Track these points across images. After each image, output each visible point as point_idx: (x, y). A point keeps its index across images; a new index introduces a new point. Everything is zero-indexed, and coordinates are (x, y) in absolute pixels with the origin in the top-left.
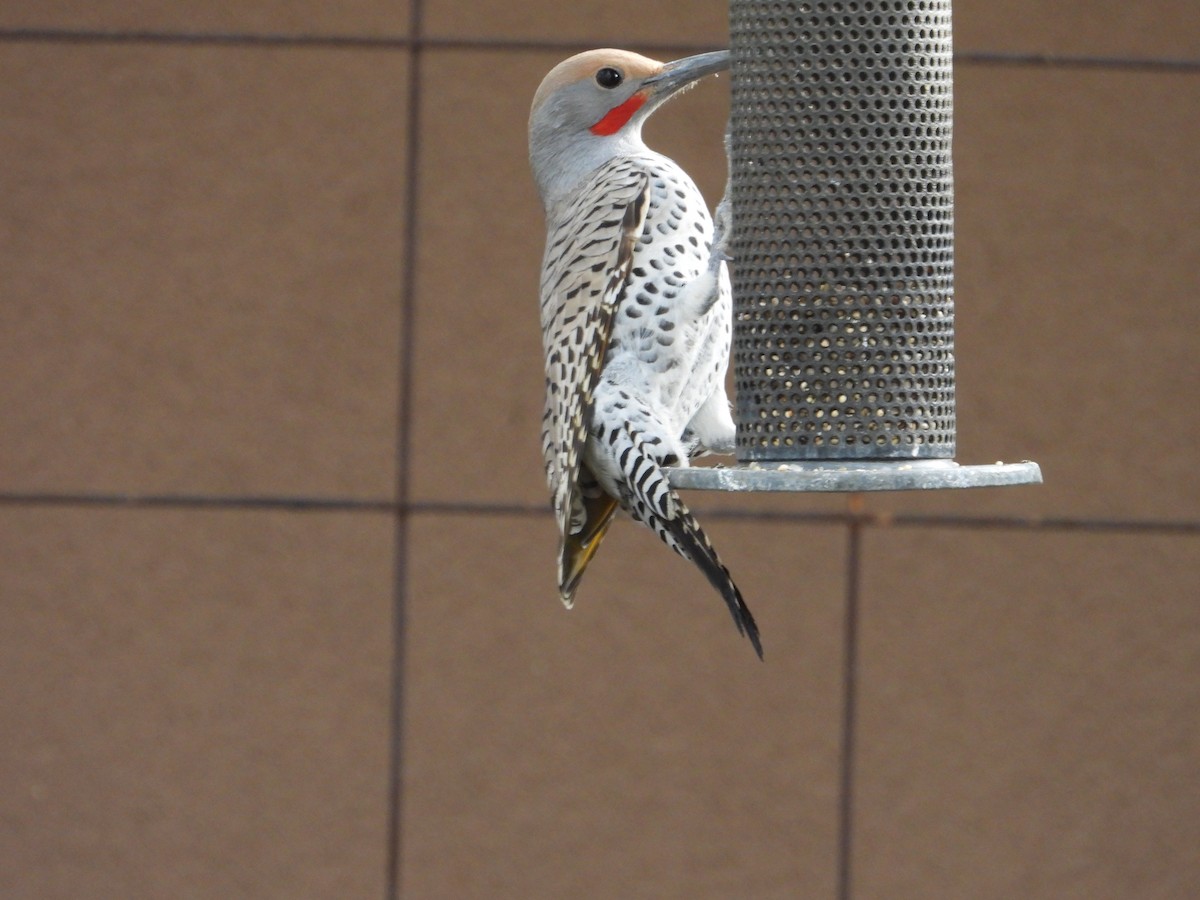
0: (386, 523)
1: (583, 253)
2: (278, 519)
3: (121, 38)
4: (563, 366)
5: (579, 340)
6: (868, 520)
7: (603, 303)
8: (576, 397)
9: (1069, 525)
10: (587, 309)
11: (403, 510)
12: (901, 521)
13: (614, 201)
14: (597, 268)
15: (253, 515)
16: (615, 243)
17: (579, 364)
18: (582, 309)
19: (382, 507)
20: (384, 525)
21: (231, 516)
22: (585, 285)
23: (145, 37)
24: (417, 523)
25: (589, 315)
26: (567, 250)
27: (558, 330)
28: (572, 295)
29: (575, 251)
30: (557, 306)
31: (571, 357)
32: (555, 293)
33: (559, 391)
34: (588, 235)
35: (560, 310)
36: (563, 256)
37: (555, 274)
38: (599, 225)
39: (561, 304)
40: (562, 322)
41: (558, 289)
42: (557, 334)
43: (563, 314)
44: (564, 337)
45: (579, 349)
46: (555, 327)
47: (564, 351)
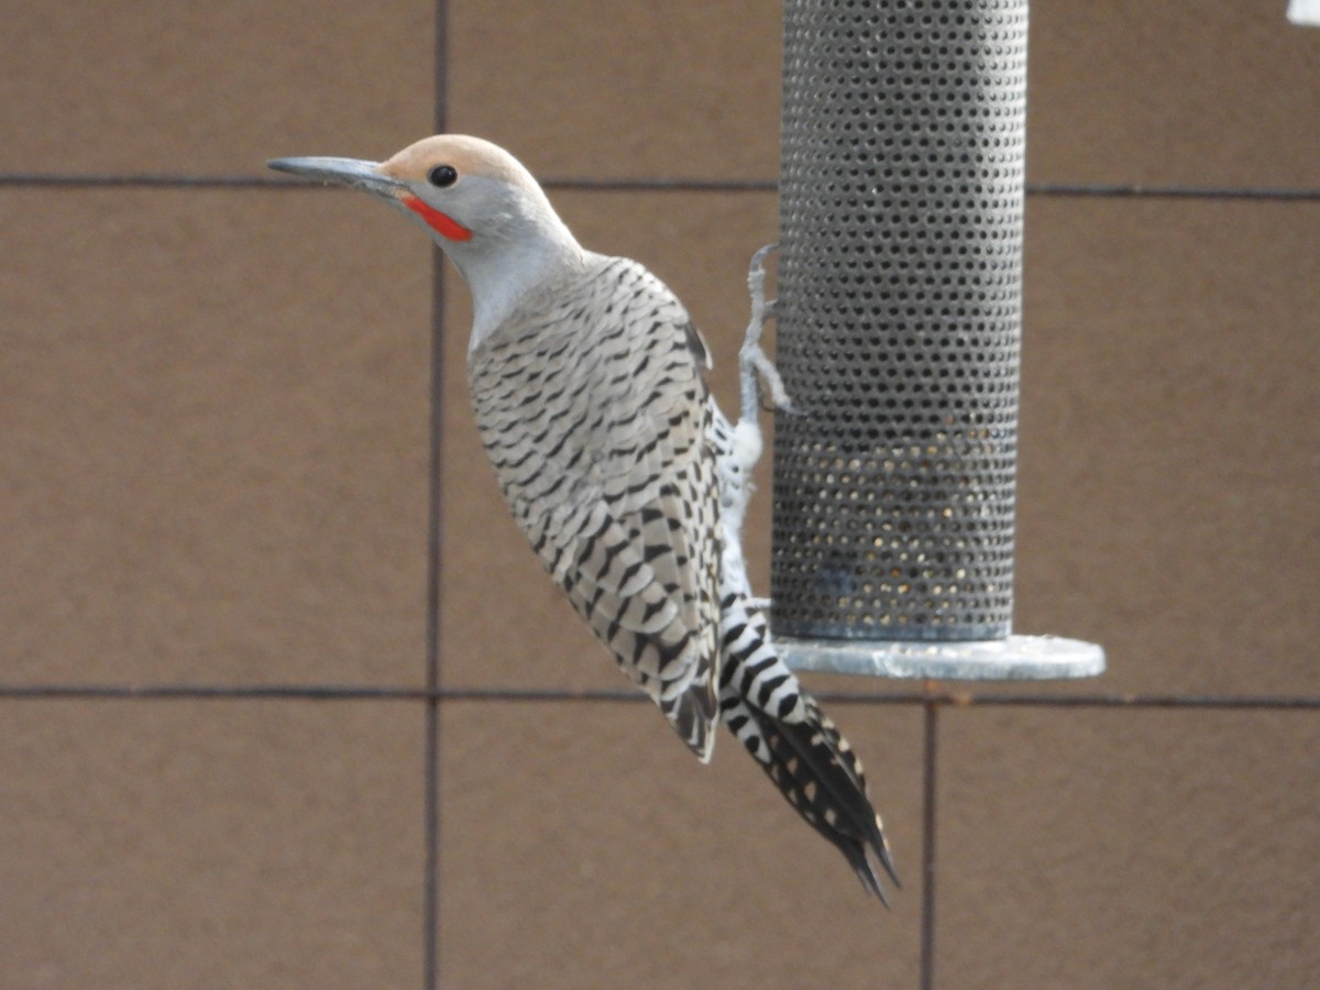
0: (417, 711)
1: (669, 374)
3: (116, 183)
4: (687, 506)
5: (699, 478)
6: (947, 701)
8: (709, 544)
9: (1168, 703)
10: (696, 443)
11: (433, 698)
12: (980, 702)
13: (670, 320)
14: (690, 396)
17: (705, 503)
18: (691, 442)
19: (413, 695)
20: (414, 714)
22: (686, 414)
23: (142, 182)
24: (448, 710)
25: (700, 451)
26: (643, 366)
27: (667, 459)
28: (676, 421)
29: (655, 372)
30: (655, 431)
31: (695, 495)
32: (643, 414)
33: (685, 530)
34: (662, 356)
35: (663, 435)
36: (637, 373)
37: (632, 392)
38: (670, 344)
39: (662, 429)
40: (672, 451)
41: (649, 410)
42: (666, 464)
43: (671, 442)
44: (681, 469)
45: (701, 488)
46: (658, 454)
47: (684, 486)
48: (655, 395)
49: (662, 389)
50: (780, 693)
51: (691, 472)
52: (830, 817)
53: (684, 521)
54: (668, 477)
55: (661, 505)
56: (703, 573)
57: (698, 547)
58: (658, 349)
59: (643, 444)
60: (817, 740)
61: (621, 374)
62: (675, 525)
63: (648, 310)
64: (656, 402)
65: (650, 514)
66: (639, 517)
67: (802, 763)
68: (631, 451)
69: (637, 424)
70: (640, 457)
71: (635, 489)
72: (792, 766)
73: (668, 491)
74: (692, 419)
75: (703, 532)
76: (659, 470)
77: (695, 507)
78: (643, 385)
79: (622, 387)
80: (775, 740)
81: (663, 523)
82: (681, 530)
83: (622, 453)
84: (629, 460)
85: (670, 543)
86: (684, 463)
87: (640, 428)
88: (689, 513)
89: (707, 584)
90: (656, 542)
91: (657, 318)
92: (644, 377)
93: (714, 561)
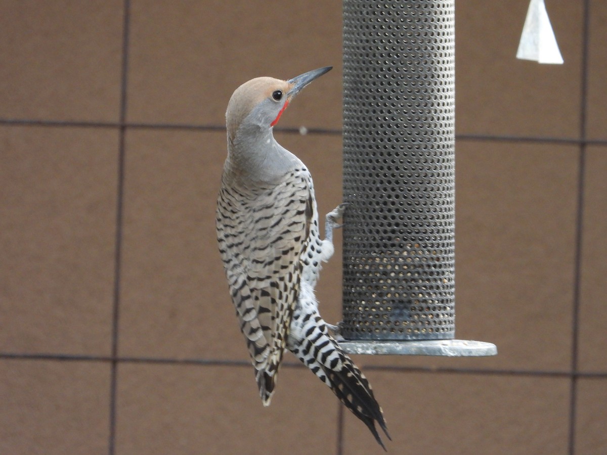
0: (106, 368)
1: (289, 228)
2: (51, 364)
4: (281, 293)
5: (290, 280)
7: (300, 260)
8: (288, 312)
10: (293, 263)
11: (115, 361)
13: (300, 198)
14: (297, 239)
15: (40, 363)
16: (304, 225)
17: (290, 293)
18: (291, 263)
19: (104, 359)
20: (105, 369)
21: (28, 363)
22: (292, 249)
24: (122, 367)
25: (295, 266)
26: (277, 223)
27: (277, 270)
28: (285, 253)
29: (283, 226)
30: (275, 255)
31: (286, 289)
32: (271, 247)
33: (277, 305)
34: (290, 218)
35: (278, 259)
36: (273, 227)
37: (268, 235)
38: (295, 212)
39: (278, 256)
40: (280, 266)
41: (274, 245)
42: (275, 272)
43: (280, 262)
44: (281, 276)
45: (290, 285)
46: (273, 267)
47: (281, 284)
48: (280, 238)
49: (283, 236)
50: (331, 358)
51: (287, 277)
52: (360, 409)
53: (278, 300)
54: (275, 279)
55: (270, 290)
56: (281, 326)
57: (281, 313)
58: (288, 214)
59: (268, 260)
60: (350, 374)
61: (265, 226)
62: (273, 301)
63: (289, 194)
64: (279, 242)
65: (265, 293)
66: (260, 292)
67: (345, 385)
68: (261, 262)
69: (266, 251)
70: (266, 265)
71: (260, 280)
72: (341, 387)
73: (274, 285)
74: (295, 251)
75: (286, 306)
76: (272, 275)
77: (284, 294)
78: (275, 233)
79: (264, 232)
80: (332, 376)
81: (269, 298)
82: (275, 305)
83: (258, 262)
84: (260, 266)
85: (270, 308)
86: (285, 273)
87: (268, 253)
88: (281, 297)
89: (282, 331)
90: (264, 306)
91: (293, 198)
92: (277, 229)
93: (288, 320)
